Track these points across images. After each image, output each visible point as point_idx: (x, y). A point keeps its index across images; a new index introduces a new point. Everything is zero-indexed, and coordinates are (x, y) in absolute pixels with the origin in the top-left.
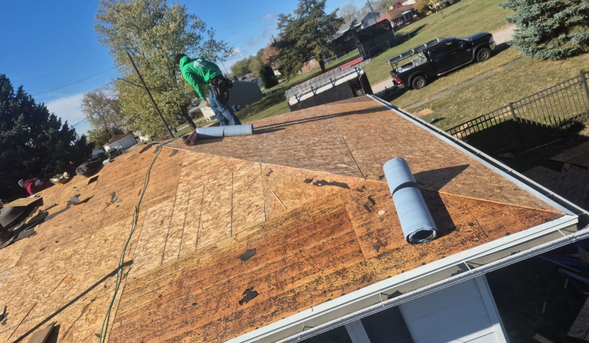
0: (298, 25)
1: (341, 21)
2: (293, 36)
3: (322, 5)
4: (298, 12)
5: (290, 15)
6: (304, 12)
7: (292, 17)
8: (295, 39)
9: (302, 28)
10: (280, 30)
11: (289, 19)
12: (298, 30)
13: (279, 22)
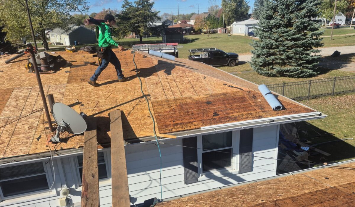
0: (135, 10)
1: (159, 19)
2: (130, 15)
3: (151, 5)
4: (136, 3)
5: (131, 3)
6: (140, 5)
7: (133, 4)
8: (131, 18)
9: (137, 13)
10: (123, 8)
11: (130, 4)
12: (134, 13)
13: (124, 4)
